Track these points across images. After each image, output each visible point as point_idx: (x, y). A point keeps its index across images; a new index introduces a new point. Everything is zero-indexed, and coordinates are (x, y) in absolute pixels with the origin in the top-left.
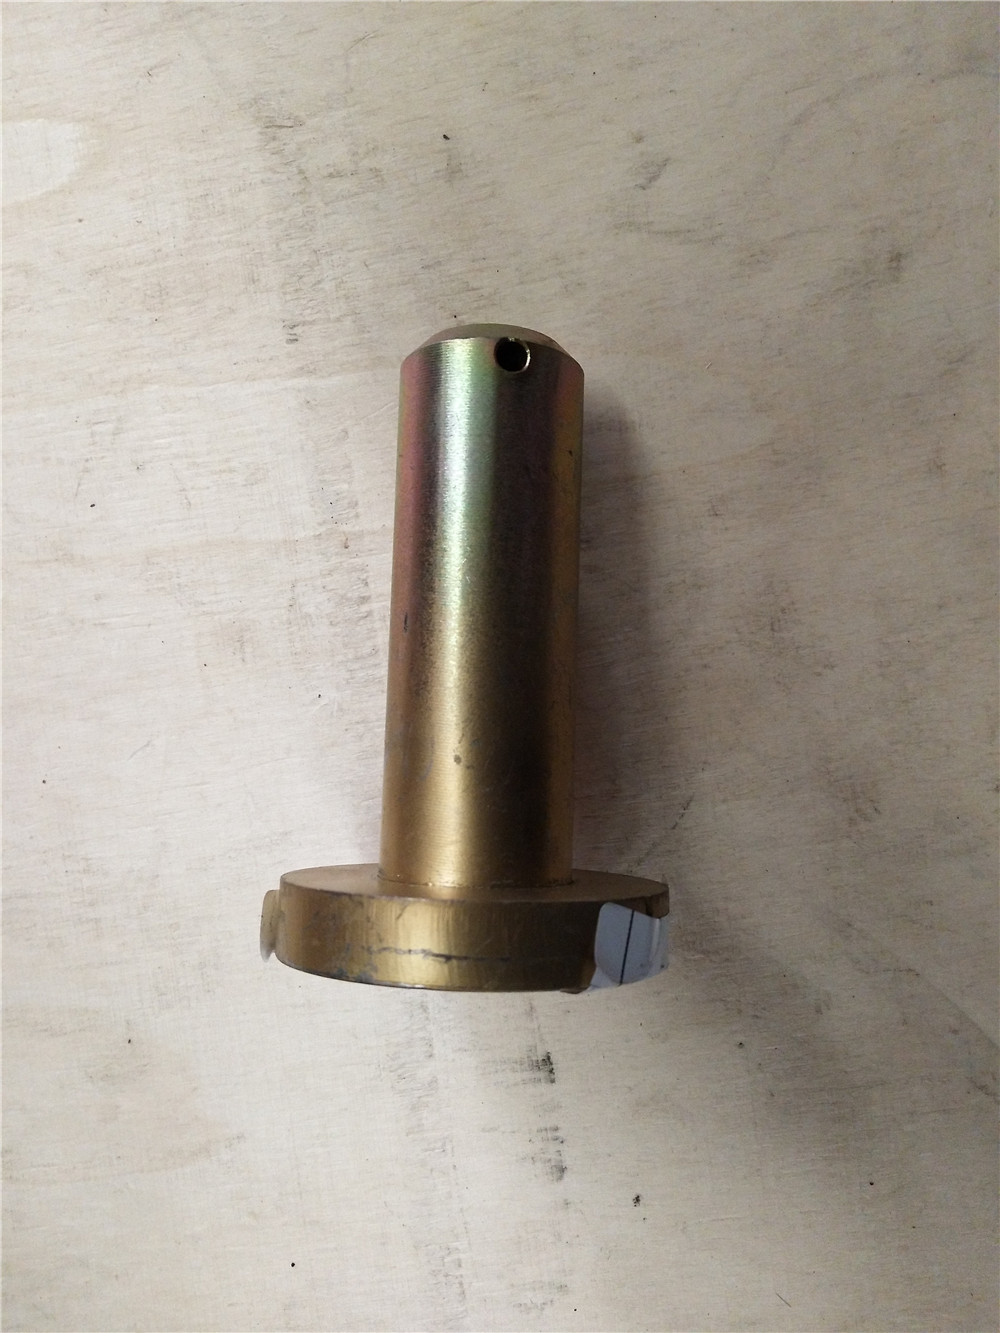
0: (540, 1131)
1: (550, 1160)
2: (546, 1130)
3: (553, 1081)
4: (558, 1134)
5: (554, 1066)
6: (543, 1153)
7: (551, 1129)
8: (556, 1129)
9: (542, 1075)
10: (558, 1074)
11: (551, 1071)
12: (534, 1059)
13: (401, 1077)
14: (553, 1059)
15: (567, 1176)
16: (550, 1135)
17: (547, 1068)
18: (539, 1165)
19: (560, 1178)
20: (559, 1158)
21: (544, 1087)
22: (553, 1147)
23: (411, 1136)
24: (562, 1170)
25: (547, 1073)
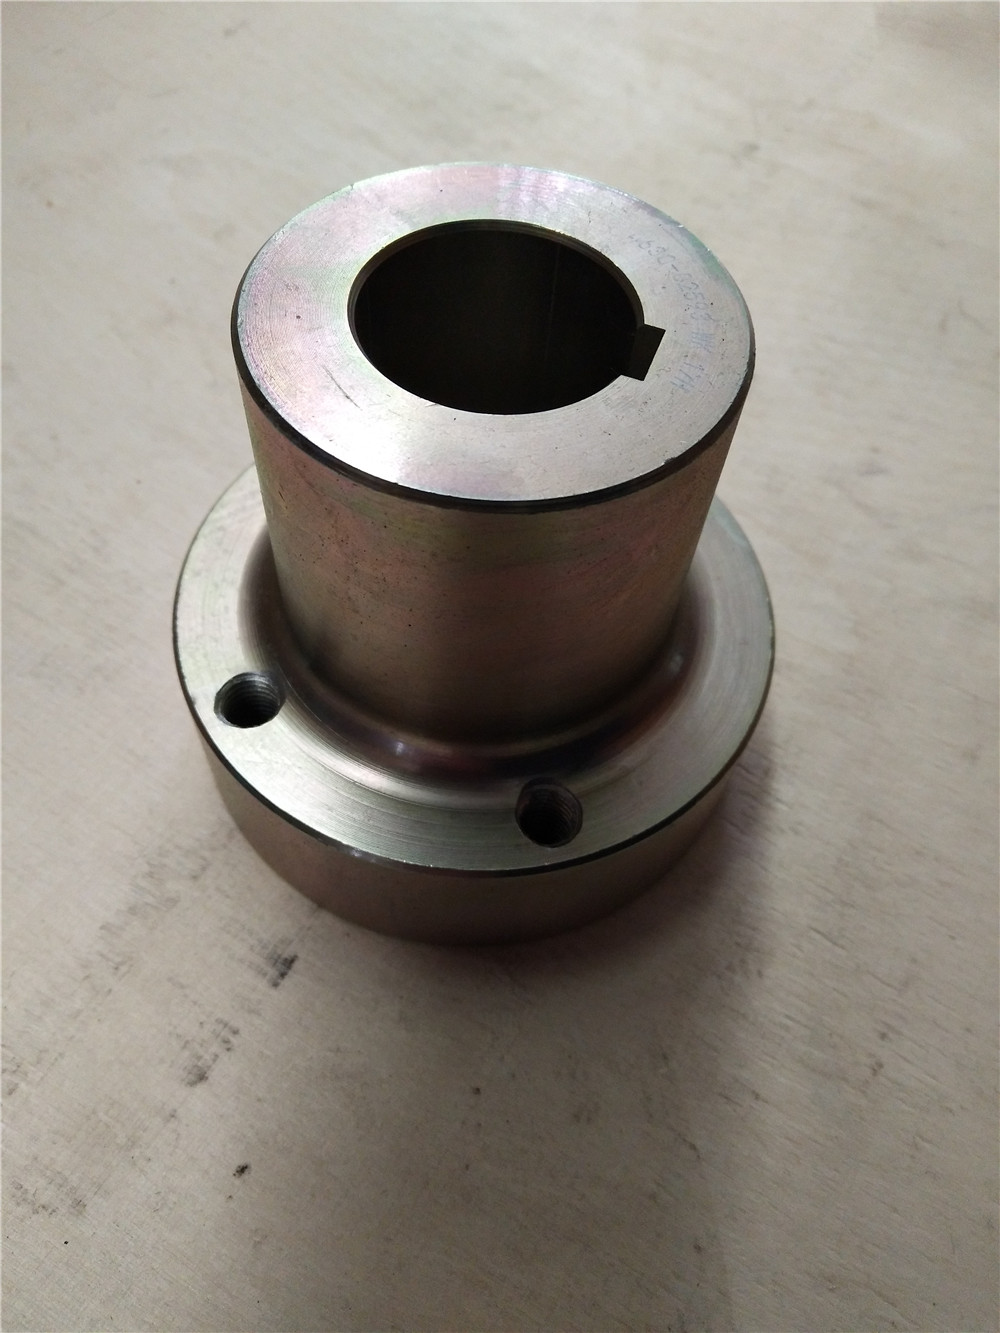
0: (219, 1021)
1: (199, 1058)
2: (226, 1025)
3: (275, 985)
4: (232, 1039)
5: (290, 973)
6: (201, 1045)
7: (230, 1028)
8: (235, 1032)
9: (272, 972)
10: (286, 982)
11: (283, 975)
12: (279, 952)
13: (151, 875)
14: (297, 965)
15: (200, 1089)
16: (225, 1033)
17: (283, 968)
18: (186, 1053)
19: (192, 1084)
20: (211, 1062)
21: (262, 985)
22: (215, 1048)
23: (103, 931)
24: (202, 1077)
25: (277, 973)
